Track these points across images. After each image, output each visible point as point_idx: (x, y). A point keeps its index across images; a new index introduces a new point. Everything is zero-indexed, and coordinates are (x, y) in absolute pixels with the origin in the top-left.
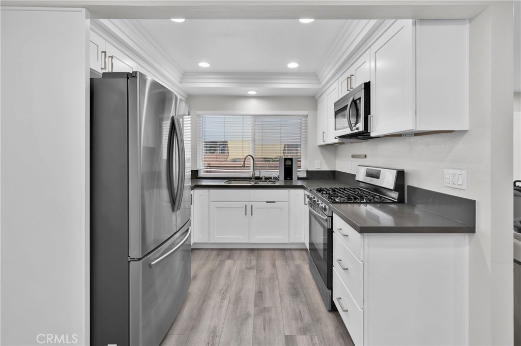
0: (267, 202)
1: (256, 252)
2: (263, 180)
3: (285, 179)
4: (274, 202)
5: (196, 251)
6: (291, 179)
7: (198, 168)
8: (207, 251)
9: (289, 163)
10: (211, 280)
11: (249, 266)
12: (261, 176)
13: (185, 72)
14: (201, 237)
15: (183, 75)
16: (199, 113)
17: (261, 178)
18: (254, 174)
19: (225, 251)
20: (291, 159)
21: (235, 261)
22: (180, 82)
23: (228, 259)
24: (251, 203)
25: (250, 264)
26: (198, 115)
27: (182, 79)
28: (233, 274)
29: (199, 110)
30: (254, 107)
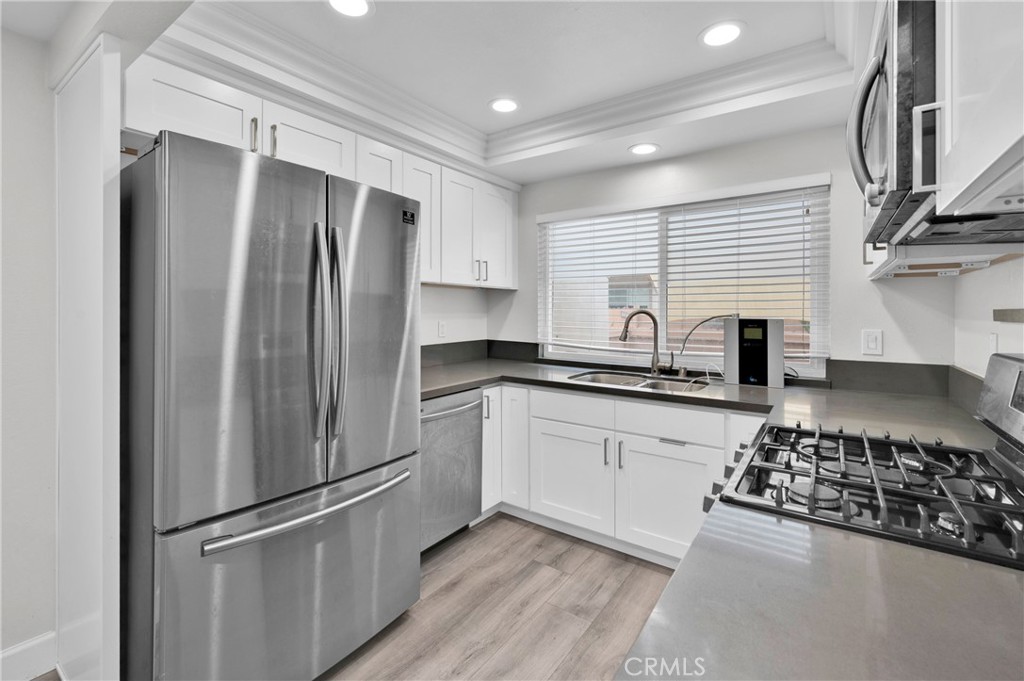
0: (663, 440)
1: (630, 567)
2: (680, 377)
3: (743, 379)
4: (683, 443)
5: (505, 521)
6: (763, 380)
7: (539, 340)
8: (525, 529)
9: (754, 334)
10: (475, 607)
11: (583, 602)
12: (676, 366)
13: (488, 135)
14: (515, 493)
15: (487, 142)
16: (540, 218)
17: (676, 372)
18: (655, 360)
19: (562, 541)
20: (762, 324)
21: (563, 574)
22: (485, 159)
23: (549, 565)
24: (621, 437)
25: (591, 598)
26: (539, 224)
27: (486, 150)
28: (529, 611)
29: (542, 213)
30: (669, 185)
